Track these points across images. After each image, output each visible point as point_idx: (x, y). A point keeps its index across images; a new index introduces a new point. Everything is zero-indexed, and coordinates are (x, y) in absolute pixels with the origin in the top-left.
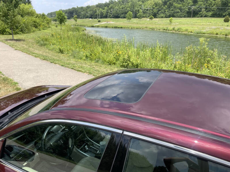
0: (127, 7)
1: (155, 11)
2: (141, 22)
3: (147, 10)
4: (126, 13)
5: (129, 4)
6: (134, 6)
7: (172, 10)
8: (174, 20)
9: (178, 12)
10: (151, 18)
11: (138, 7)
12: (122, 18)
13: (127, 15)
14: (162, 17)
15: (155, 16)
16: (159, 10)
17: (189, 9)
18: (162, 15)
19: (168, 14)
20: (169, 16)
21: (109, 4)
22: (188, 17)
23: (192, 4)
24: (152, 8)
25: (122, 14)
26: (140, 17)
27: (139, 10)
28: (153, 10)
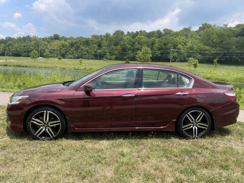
0: (30, 46)
1: (63, 51)
2: (49, 62)
3: (54, 50)
4: (29, 52)
5: (33, 43)
6: (38, 45)
7: (80, 52)
8: (84, 61)
9: (86, 54)
10: (60, 59)
11: (43, 47)
12: (24, 57)
13: (31, 54)
14: (71, 58)
15: (63, 56)
16: (67, 51)
17: (95, 52)
18: (71, 56)
19: (77, 56)
20: (78, 58)
21: (6, 41)
22: (95, 59)
23: (97, 48)
24: (59, 49)
25: (25, 52)
26: (47, 57)
27: (44, 50)
28: (60, 51)
